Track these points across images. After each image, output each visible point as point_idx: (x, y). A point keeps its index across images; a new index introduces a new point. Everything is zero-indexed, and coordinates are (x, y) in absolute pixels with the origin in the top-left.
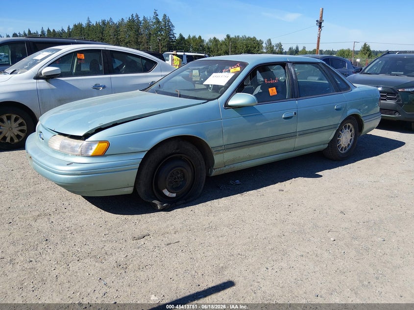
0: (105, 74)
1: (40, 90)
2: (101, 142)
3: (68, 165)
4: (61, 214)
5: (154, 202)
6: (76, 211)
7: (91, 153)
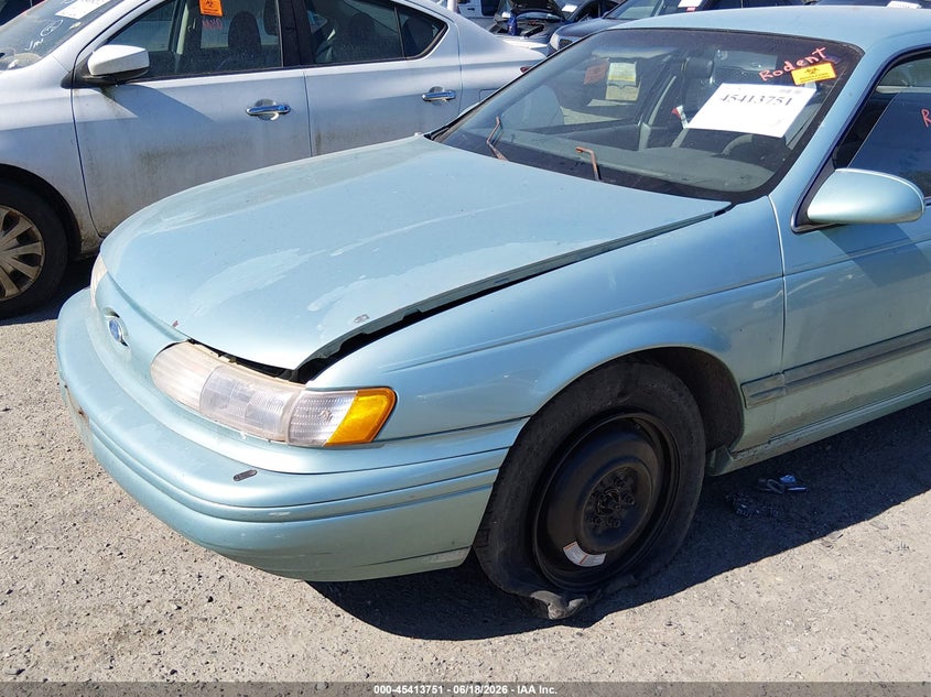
0: (288, 65)
1: (85, 123)
2: (364, 390)
3: (238, 478)
4: (199, 627)
5: (536, 595)
6: (248, 611)
7: (326, 434)
